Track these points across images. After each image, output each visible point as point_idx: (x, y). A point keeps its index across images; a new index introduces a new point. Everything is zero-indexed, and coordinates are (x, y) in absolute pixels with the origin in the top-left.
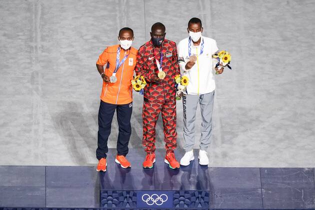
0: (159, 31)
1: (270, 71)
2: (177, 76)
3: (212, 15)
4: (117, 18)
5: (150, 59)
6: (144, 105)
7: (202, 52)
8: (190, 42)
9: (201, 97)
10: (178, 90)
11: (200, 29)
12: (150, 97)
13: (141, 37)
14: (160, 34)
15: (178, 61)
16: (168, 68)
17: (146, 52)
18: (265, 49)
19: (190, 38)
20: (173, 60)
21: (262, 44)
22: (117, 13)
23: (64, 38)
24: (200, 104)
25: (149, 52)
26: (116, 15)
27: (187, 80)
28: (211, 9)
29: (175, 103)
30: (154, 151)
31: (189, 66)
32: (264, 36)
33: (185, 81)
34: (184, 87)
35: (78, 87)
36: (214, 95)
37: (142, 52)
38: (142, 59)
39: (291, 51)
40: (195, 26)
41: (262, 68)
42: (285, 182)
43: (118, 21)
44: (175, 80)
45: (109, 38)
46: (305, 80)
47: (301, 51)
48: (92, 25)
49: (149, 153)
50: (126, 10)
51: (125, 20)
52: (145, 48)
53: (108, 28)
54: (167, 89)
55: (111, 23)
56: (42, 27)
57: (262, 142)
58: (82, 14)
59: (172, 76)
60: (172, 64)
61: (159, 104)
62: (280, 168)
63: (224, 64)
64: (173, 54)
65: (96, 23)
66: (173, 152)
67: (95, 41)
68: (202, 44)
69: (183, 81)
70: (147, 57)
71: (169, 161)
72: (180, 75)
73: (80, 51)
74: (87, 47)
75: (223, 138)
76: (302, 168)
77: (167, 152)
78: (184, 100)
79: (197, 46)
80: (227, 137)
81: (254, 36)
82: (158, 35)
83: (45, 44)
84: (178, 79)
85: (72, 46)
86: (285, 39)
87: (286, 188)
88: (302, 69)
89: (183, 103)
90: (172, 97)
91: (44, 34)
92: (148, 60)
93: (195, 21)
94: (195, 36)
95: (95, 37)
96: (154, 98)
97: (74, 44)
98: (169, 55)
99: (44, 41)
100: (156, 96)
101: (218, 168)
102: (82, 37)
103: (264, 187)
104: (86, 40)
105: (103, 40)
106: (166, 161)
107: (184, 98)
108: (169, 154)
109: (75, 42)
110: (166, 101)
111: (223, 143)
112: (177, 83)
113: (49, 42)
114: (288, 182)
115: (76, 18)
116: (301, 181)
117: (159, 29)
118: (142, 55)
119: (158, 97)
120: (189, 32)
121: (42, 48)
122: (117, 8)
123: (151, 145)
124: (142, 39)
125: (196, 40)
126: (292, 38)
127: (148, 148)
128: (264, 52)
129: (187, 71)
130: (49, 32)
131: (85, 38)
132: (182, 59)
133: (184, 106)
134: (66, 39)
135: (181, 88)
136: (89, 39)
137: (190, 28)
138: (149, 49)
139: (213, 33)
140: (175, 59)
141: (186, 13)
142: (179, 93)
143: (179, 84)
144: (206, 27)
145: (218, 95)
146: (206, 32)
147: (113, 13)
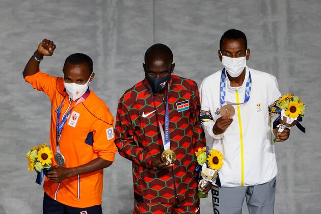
0: (159, 63)
2: (200, 149)
3: (291, 24)
5: (144, 116)
6: (135, 208)
7: (247, 99)
8: (223, 80)
9: (249, 190)
10: (201, 178)
11: (243, 51)
12: (146, 193)
14: (161, 70)
15: (201, 119)
16: (181, 133)
17: (136, 103)
19: (223, 72)
20: (191, 117)
24: (248, 204)
25: (142, 102)
27: (219, 158)
28: (289, 11)
29: (197, 204)
31: (220, 127)
33: (216, 161)
34: (214, 172)
35: (15, 174)
36: (274, 186)
37: (128, 102)
38: (128, 118)
40: (234, 45)
43: (100, 39)
44: (196, 157)
50: (116, 17)
51: (115, 37)
52: (134, 95)
54: (181, 176)
59: (189, 150)
60: (190, 126)
61: (165, 206)
63: (290, 121)
64: (191, 104)
68: (248, 85)
69: (210, 159)
70: (139, 113)
72: (205, 148)
78: (215, 199)
79: (237, 88)
84: (201, 157)
89: (214, 205)
90: (191, 192)
92: (141, 120)
93: (233, 35)
94: (235, 65)
96: (155, 193)
97: (9, 87)
98: (183, 108)
100: (158, 190)
107: (215, 193)
109: (11, 83)
110: (177, 200)
112: (200, 163)
115: (16, 34)
117: (158, 60)
118: (129, 108)
119: (162, 193)
120: (221, 58)
122: (99, 13)
125: (235, 73)
129: (218, 137)
132: (208, 114)
133: (215, 209)
135: (208, 173)
137: (224, 50)
138: (143, 96)
139: (290, 60)
140: (195, 114)
142: (203, 183)
143: (204, 166)
144: (276, 48)
145: (297, 184)
146: (276, 59)
147: (91, 24)
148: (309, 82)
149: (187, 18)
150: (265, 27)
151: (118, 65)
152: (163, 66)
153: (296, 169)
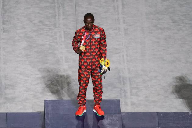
0: (89, 20)
1: (164, 44)
3: (123, 5)
4: (56, 8)
12: (82, 65)
13: (73, 21)
16: (95, 45)
18: (161, 29)
21: (158, 26)
22: (56, 4)
23: (18, 23)
26: (55, 6)
28: (122, 1)
30: (85, 104)
32: (159, 20)
35: (29, 57)
39: (178, 30)
41: (158, 42)
42: (176, 122)
43: (57, 10)
45: (50, 22)
46: (189, 51)
47: (186, 30)
48: (39, 13)
49: (81, 105)
50: (62, 2)
51: (62, 10)
53: (50, 15)
55: (51, 11)
56: (3, 15)
57: (159, 95)
58: (31, 6)
62: (172, 113)
64: (100, 36)
65: (41, 12)
66: (99, 104)
67: (41, 24)
69: (106, 63)
71: (96, 111)
73: (30, 31)
74: (34, 29)
75: (131, 92)
76: (187, 112)
77: (95, 104)
80: (134, 91)
81: (153, 19)
82: (88, 23)
83: (5, 26)
85: (25, 28)
86: (174, 22)
87: (176, 127)
88: (186, 43)
91: (5, 20)
95: (40, 22)
96: (84, 66)
97: (25, 26)
98: (97, 37)
99: (4, 25)
100: (86, 64)
101: (128, 113)
102: (31, 21)
103: (161, 126)
104: (34, 24)
105: (46, 24)
106: (94, 111)
108: (97, 105)
111: (131, 95)
113: (8, 25)
114: (177, 122)
115: (27, 8)
116: (187, 122)
117: (89, 18)
118: (78, 34)
121: (3, 29)
122: (56, 1)
123: (82, 100)
124: (74, 22)
126: (179, 21)
127: (80, 102)
128: (160, 31)
130: (8, 18)
131: (33, 22)
134: (20, 23)
136: (36, 23)
139: (124, 18)
141: (104, 4)
144: (118, 14)
145: (128, 61)
146: (118, 18)
147: (53, 5)
148: (130, 26)
149: (87, 3)
150: (114, 6)
151: (63, 19)
152: (91, 20)
153: (127, 56)
